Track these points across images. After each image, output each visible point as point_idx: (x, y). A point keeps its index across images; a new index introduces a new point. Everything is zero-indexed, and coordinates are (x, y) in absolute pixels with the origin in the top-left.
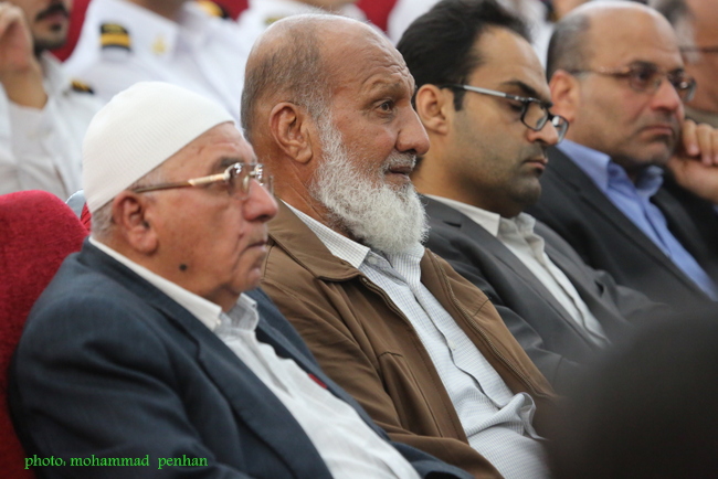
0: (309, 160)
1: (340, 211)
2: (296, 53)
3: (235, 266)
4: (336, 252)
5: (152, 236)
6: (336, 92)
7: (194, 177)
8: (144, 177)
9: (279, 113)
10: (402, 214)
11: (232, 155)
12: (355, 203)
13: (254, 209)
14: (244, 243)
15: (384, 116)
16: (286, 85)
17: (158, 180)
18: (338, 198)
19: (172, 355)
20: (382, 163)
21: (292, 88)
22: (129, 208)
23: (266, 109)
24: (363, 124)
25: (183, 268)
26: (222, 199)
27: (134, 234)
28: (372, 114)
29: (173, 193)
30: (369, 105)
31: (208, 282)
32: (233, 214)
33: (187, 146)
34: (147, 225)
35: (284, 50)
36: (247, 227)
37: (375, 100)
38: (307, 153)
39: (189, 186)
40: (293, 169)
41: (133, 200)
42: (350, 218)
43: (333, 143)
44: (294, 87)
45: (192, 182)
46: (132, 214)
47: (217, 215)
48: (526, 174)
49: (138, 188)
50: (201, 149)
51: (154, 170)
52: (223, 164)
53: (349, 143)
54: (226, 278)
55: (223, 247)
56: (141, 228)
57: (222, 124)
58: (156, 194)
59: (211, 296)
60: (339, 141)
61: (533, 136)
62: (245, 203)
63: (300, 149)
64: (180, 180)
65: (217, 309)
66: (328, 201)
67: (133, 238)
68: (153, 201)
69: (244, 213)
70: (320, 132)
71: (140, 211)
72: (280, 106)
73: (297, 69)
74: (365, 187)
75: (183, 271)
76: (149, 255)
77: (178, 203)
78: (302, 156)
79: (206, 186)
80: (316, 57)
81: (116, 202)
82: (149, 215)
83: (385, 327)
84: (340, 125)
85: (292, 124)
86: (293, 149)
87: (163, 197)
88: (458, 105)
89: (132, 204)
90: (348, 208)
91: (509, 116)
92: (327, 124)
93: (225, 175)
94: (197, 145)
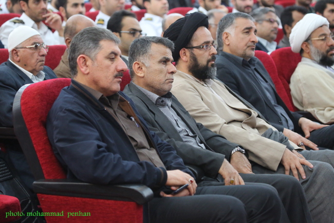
3: (36, 66)
5: (19, 58)
11: (37, 42)
13: (41, 54)
14: (38, 61)
17: (20, 46)
22: (14, 52)
25: (25, 65)
26: (34, 51)
27: (15, 57)
29: (23, 49)
31: (30, 69)
32: (36, 55)
33: (27, 39)
34: (18, 56)
36: (39, 57)
41: (15, 50)
45: (27, 47)
47: (32, 54)
49: (16, 48)
51: (20, 44)
52: (35, 43)
54: (34, 68)
55: (33, 61)
57: (36, 35)
58: (20, 49)
59: (31, 72)
62: (39, 52)
64: (25, 47)
65: (32, 74)
67: (15, 58)
68: (19, 51)
69: (39, 54)
71: (17, 53)
75: (25, 66)
76: (19, 62)
77: (24, 51)
79: (31, 48)
82: (18, 54)
87: (21, 50)
89: (15, 51)
93: (34, 46)
94: (30, 39)
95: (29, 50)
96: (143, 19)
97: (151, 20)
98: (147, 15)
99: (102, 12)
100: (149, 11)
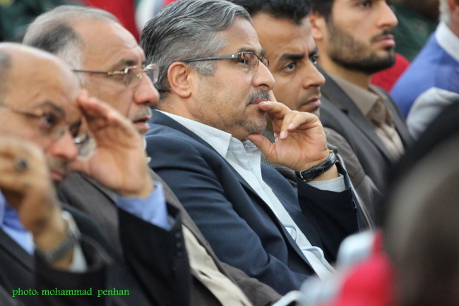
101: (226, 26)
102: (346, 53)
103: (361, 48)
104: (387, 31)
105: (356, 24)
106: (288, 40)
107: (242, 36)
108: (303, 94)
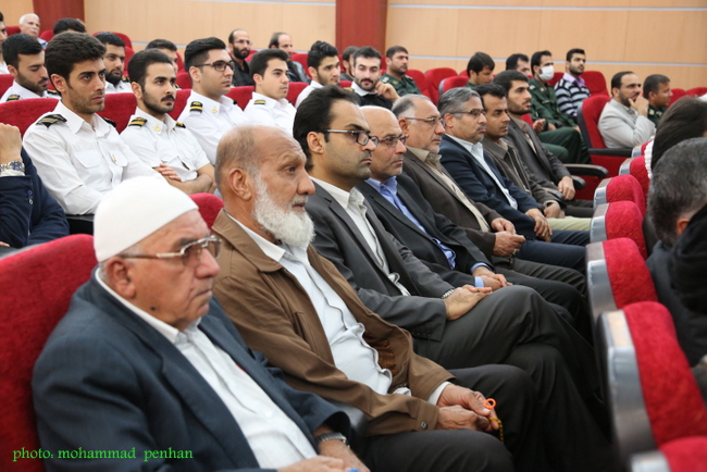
0: (250, 198)
1: (267, 227)
2: (241, 141)
3: (187, 308)
4: (268, 253)
5: (131, 287)
6: (263, 162)
7: (161, 252)
8: (128, 249)
9: (233, 174)
10: (301, 227)
12: (274, 222)
14: (193, 294)
15: (291, 175)
16: (237, 158)
17: (137, 252)
18: (266, 219)
19: (139, 376)
20: (291, 201)
21: (240, 160)
22: (117, 267)
23: (227, 172)
24: (278, 179)
25: (154, 308)
26: (180, 267)
27: (120, 285)
28: (284, 174)
29: (146, 261)
30: (282, 168)
31: (171, 318)
32: (188, 275)
33: (158, 230)
34: (129, 280)
35: (235, 140)
37: (285, 166)
38: (249, 195)
39: (156, 258)
40: (242, 204)
41: (120, 263)
42: (273, 230)
43: (262, 189)
44: (241, 159)
45: (158, 255)
46: (119, 272)
47: (176, 277)
48: (363, 166)
49: (123, 256)
50: (168, 232)
51: (134, 245)
53: (272, 189)
55: (180, 296)
56: (124, 281)
58: (135, 260)
59: (174, 325)
60: (265, 188)
61: (364, 148)
62: (196, 268)
63: (245, 193)
64: (151, 253)
65: (176, 331)
66: (261, 221)
67: (119, 287)
68: (132, 265)
69: (195, 274)
70: (255, 183)
71: (125, 270)
72: (233, 170)
73: (242, 150)
74: (280, 213)
75: (153, 310)
76: (132, 298)
77: (149, 268)
78: (246, 197)
79: (168, 259)
80: (252, 143)
81: (110, 261)
82: (130, 273)
83: (294, 295)
84: (266, 180)
85: (240, 180)
86: (241, 193)
87: (139, 262)
88: (327, 140)
89: (119, 265)
90: (271, 225)
91: (351, 141)
92: (259, 179)
93: (181, 253)
94: (166, 230)
95: (164, 266)
96: (251, 102)
97: (263, 103)
98: (256, 96)
99: (196, 91)
100: (258, 87)
101: (468, 99)
102: (514, 109)
103: (518, 107)
104: (528, 100)
105: (517, 98)
106: (497, 104)
107: (475, 103)
108: (501, 124)
